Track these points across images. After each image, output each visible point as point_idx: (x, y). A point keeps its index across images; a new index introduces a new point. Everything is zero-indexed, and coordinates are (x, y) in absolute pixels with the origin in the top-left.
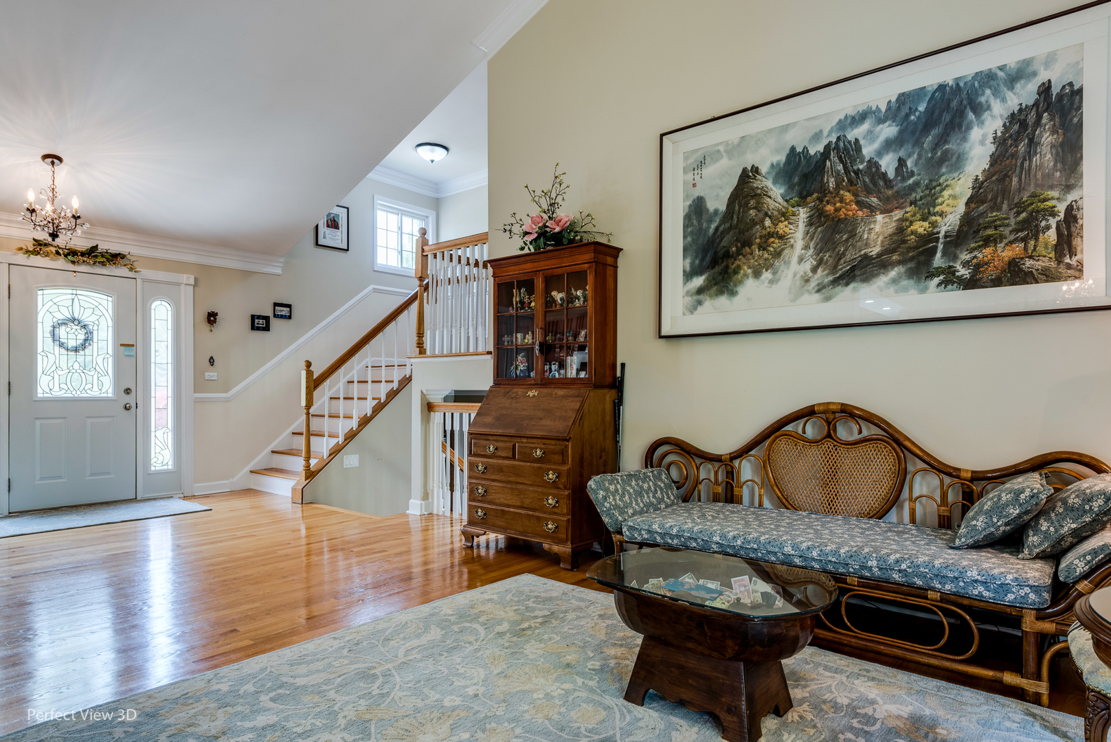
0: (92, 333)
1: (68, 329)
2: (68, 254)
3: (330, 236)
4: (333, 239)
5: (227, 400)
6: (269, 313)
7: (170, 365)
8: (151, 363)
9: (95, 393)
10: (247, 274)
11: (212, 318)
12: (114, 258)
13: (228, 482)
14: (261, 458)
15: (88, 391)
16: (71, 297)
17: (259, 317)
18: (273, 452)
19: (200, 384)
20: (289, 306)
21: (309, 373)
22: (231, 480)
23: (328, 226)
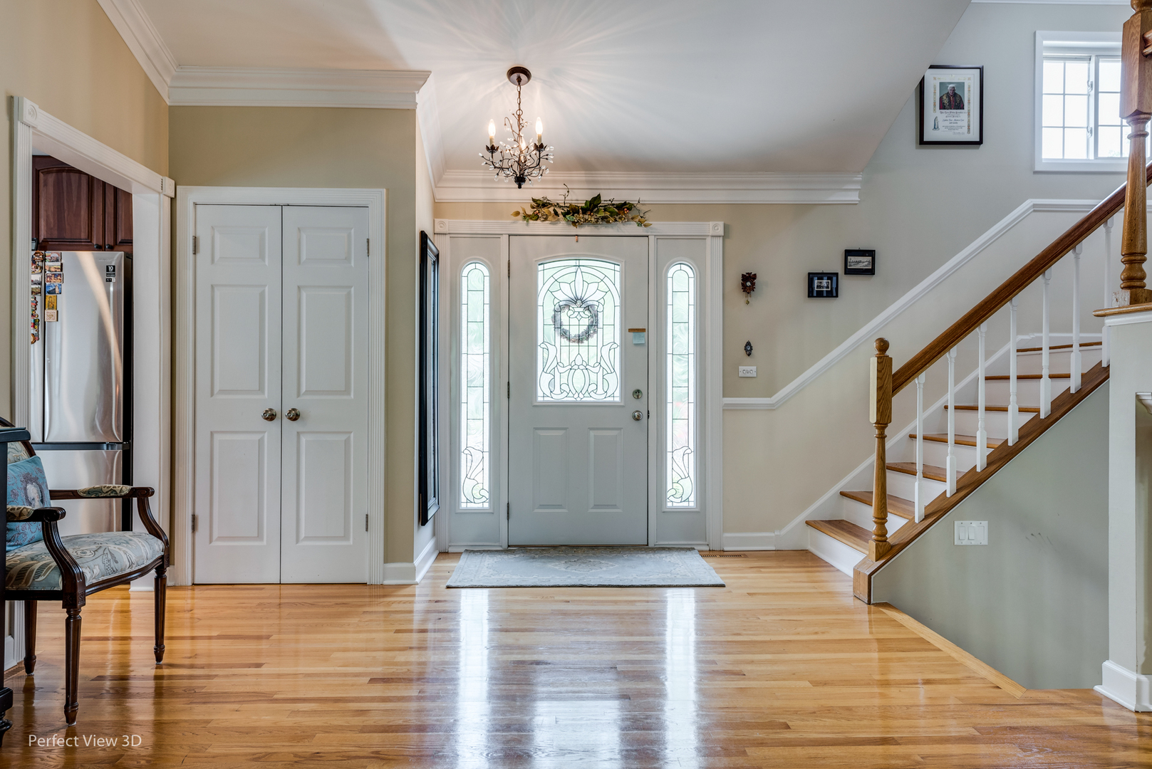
0: (596, 316)
1: (570, 313)
2: (568, 213)
3: (947, 123)
4: (951, 128)
5: (771, 409)
6: (839, 269)
7: (691, 357)
8: (666, 354)
9: (599, 397)
10: (802, 209)
11: (748, 282)
12: (622, 210)
13: (772, 534)
14: (823, 504)
15: (592, 394)
16: (574, 269)
17: (821, 276)
18: (842, 494)
19: (731, 384)
20: (871, 253)
21: (884, 362)
22: (777, 533)
23: (942, 107)
